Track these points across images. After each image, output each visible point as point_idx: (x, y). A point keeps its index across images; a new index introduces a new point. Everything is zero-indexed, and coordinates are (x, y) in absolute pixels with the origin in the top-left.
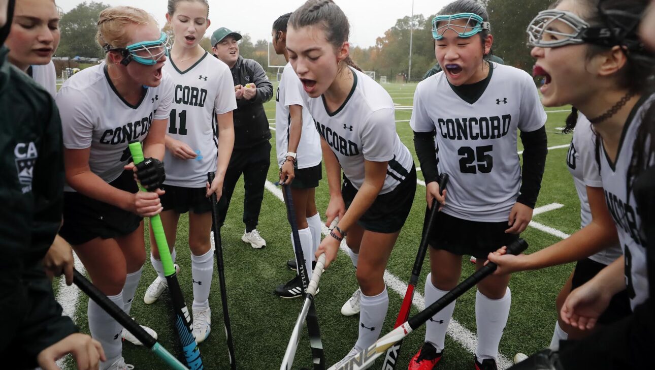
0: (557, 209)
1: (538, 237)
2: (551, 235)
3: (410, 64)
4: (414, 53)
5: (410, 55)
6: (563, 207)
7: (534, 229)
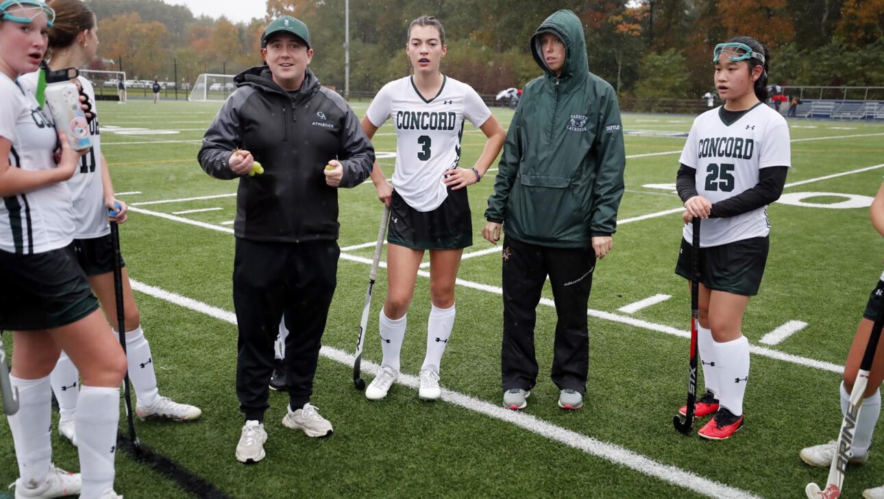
0: (663, 302)
1: (646, 337)
2: (661, 333)
3: (347, 61)
4: (353, 37)
5: (347, 40)
6: (671, 298)
7: (637, 327)
